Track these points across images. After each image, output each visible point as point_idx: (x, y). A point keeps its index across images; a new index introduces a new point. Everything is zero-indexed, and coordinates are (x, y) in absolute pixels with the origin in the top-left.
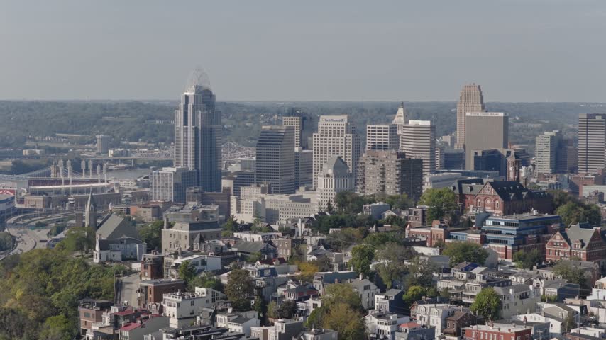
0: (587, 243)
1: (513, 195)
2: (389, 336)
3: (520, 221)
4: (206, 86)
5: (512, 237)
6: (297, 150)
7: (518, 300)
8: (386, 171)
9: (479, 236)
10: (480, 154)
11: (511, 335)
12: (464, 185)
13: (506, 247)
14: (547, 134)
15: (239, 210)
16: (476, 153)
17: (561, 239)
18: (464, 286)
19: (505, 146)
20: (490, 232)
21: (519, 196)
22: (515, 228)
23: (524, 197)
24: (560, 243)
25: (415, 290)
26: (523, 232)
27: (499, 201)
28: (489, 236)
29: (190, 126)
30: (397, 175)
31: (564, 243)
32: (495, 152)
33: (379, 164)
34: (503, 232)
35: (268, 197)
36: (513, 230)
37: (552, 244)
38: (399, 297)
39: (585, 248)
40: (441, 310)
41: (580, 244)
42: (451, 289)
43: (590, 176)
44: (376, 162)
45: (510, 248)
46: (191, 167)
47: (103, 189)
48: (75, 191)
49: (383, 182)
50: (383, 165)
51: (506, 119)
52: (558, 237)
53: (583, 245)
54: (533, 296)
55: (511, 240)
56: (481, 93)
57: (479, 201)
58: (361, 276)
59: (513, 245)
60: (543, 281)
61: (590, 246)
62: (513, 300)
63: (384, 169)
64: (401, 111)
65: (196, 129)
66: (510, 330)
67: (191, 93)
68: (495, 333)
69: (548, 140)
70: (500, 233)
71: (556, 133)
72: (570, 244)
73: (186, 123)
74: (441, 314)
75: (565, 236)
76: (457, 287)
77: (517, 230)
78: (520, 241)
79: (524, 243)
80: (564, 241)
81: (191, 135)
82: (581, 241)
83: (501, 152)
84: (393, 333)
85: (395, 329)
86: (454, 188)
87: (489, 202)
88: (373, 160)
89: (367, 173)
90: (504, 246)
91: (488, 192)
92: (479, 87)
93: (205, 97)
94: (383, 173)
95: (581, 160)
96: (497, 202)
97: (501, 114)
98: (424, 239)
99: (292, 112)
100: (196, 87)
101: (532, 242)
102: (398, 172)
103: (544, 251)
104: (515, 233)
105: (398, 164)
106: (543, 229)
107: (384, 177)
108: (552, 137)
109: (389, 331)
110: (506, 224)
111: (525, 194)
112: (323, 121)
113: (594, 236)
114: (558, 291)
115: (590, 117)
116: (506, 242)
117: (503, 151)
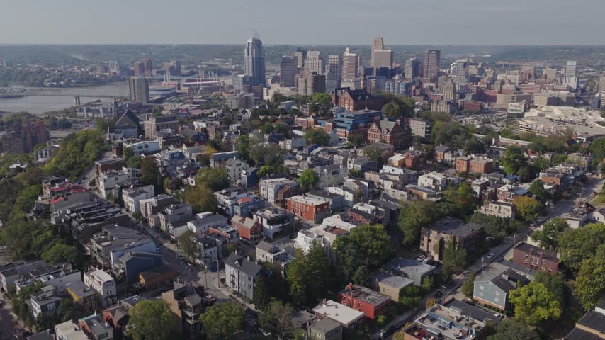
0: (390, 130)
1: (360, 97)
3: (355, 116)
4: (257, 38)
5: (349, 125)
6: (298, 67)
7: (331, 176)
8: (307, 81)
9: (332, 124)
10: (379, 69)
12: (338, 91)
14: (411, 59)
15: (268, 94)
16: (377, 68)
17: (376, 127)
19: (391, 65)
20: (338, 121)
21: (364, 98)
25: (264, 169)
26: (357, 122)
27: (352, 101)
28: (338, 124)
29: (250, 56)
30: (312, 83)
32: (386, 67)
33: (304, 78)
34: (345, 122)
35: (280, 89)
36: (351, 121)
37: (371, 130)
38: (254, 173)
40: (274, 186)
41: (386, 131)
43: (428, 79)
45: (347, 132)
46: (251, 75)
47: (216, 84)
48: (203, 85)
49: (306, 87)
50: (306, 78)
51: (392, 53)
52: (374, 126)
53: (388, 132)
54: (342, 172)
55: (349, 126)
56: (383, 41)
59: (349, 130)
60: (353, 160)
61: (392, 132)
62: (327, 176)
64: (347, 49)
65: (253, 58)
66: (312, 204)
67: (250, 41)
69: (412, 62)
70: (343, 122)
71: (415, 59)
72: (381, 130)
73: (248, 55)
74: (274, 188)
75: (379, 126)
77: (353, 121)
78: (354, 127)
79: (357, 128)
80: (377, 129)
81: (251, 60)
82: (387, 129)
84: (232, 205)
85: (234, 202)
88: (302, 75)
90: (343, 130)
91: (346, 96)
92: (382, 38)
93: (257, 43)
95: (425, 70)
97: (390, 51)
98: (301, 125)
99: (299, 50)
100: (253, 38)
101: (361, 128)
103: (366, 135)
104: (351, 122)
105: (313, 78)
106: (369, 120)
107: (306, 84)
109: (230, 204)
110: (347, 117)
111: (367, 96)
112: (309, 54)
113: (394, 127)
114: (362, 167)
115: (430, 51)
116: (346, 128)
117: (390, 67)
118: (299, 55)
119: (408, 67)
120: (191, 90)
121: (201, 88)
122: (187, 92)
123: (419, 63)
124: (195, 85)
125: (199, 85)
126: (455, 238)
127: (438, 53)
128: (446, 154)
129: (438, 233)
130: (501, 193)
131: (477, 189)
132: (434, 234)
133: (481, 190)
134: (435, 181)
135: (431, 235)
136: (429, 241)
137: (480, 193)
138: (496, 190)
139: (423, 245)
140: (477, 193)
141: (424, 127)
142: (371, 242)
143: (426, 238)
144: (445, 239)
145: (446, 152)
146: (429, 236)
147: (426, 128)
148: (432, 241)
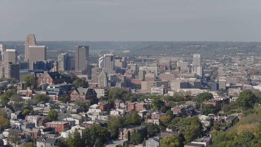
0: (85, 93)
1: (56, 77)
2: (19, 127)
3: (60, 86)
5: (58, 92)
7: (63, 113)
9: (45, 92)
10: (35, 63)
11: (62, 125)
12: (37, 74)
13: (56, 96)
14: (62, 54)
16: (34, 63)
17: (76, 92)
18: (43, 109)
20: (49, 91)
21: (58, 77)
22: (59, 89)
23: (60, 78)
24: (76, 94)
25: (26, 111)
26: (62, 90)
27: (51, 79)
28: (49, 92)
30: (9, 71)
31: (77, 94)
32: (42, 62)
33: (2, 67)
34: (54, 90)
37: (73, 94)
38: (20, 113)
39: (85, 95)
40: (36, 118)
41: (83, 94)
42: (39, 110)
43: (80, 71)
45: (57, 96)
49: (4, 74)
50: (4, 67)
52: (75, 91)
53: (84, 94)
54: (68, 112)
56: (35, 38)
57: (44, 79)
58: (5, 107)
59: (58, 95)
60: (71, 107)
61: (87, 95)
62: (61, 113)
63: (4, 68)
64: (1, 46)
66: (62, 123)
68: (57, 124)
69: (63, 57)
70: (53, 91)
71: (66, 54)
72: (79, 94)
74: (36, 119)
75: (77, 91)
76: (41, 110)
77: (60, 90)
78: (61, 93)
79: (62, 94)
80: (77, 93)
82: (83, 93)
83: (44, 62)
84: (20, 126)
85: (21, 124)
86: (33, 75)
87: (47, 80)
91: (47, 76)
92: (34, 35)
94: (4, 70)
95: (76, 65)
97: (44, 47)
98: (25, 94)
101: (65, 94)
103: (70, 97)
104: (59, 91)
105: (9, 66)
106: (69, 89)
107: (4, 72)
108: (64, 56)
109: (19, 125)
110: (56, 88)
111: (61, 76)
113: (88, 92)
114: (77, 110)
115: (80, 47)
116: (56, 94)
117: (45, 62)
123: (70, 58)
126: (135, 130)
127: (87, 48)
128: (121, 104)
129: (127, 129)
130: (153, 116)
131: (141, 115)
132: (125, 129)
133: (143, 115)
134: (119, 113)
135: (124, 131)
136: (123, 134)
137: (143, 117)
138: (150, 114)
139: (120, 137)
140: (141, 117)
141: (104, 92)
142: (100, 130)
143: (121, 133)
144: (131, 131)
145: (121, 102)
146: (123, 131)
147: (105, 93)
148: (124, 134)
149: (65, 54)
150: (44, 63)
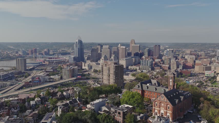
4: (80, 39)
6: (99, 52)
8: (110, 70)
15: (85, 66)
16: (134, 53)
27: (170, 105)
30: (114, 71)
33: (108, 66)
35: (91, 63)
43: (156, 57)
44: (107, 66)
46: (77, 56)
47: (61, 60)
48: (55, 60)
49: (109, 73)
50: (109, 67)
51: (139, 46)
56: (134, 41)
57: (156, 103)
63: (109, 68)
64: (120, 44)
65: (78, 48)
67: (77, 41)
69: (147, 50)
73: (76, 47)
87: (163, 105)
88: (106, 65)
89: (104, 69)
91: (162, 99)
93: (80, 42)
94: (109, 70)
95: (154, 54)
96: (168, 106)
97: (139, 45)
100: (78, 40)
102: (114, 70)
105: (114, 67)
107: (109, 71)
115: (156, 45)
118: (99, 47)
119: (146, 52)
120: (50, 63)
121: (54, 62)
122: (48, 64)
123: (151, 50)
124: (52, 61)
125: (54, 61)
127: (159, 46)
149: (148, 48)
150: (139, 53)
